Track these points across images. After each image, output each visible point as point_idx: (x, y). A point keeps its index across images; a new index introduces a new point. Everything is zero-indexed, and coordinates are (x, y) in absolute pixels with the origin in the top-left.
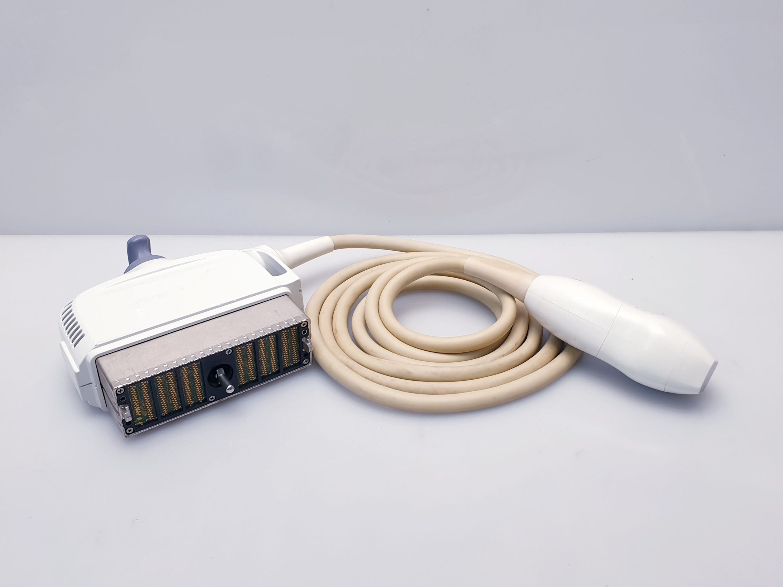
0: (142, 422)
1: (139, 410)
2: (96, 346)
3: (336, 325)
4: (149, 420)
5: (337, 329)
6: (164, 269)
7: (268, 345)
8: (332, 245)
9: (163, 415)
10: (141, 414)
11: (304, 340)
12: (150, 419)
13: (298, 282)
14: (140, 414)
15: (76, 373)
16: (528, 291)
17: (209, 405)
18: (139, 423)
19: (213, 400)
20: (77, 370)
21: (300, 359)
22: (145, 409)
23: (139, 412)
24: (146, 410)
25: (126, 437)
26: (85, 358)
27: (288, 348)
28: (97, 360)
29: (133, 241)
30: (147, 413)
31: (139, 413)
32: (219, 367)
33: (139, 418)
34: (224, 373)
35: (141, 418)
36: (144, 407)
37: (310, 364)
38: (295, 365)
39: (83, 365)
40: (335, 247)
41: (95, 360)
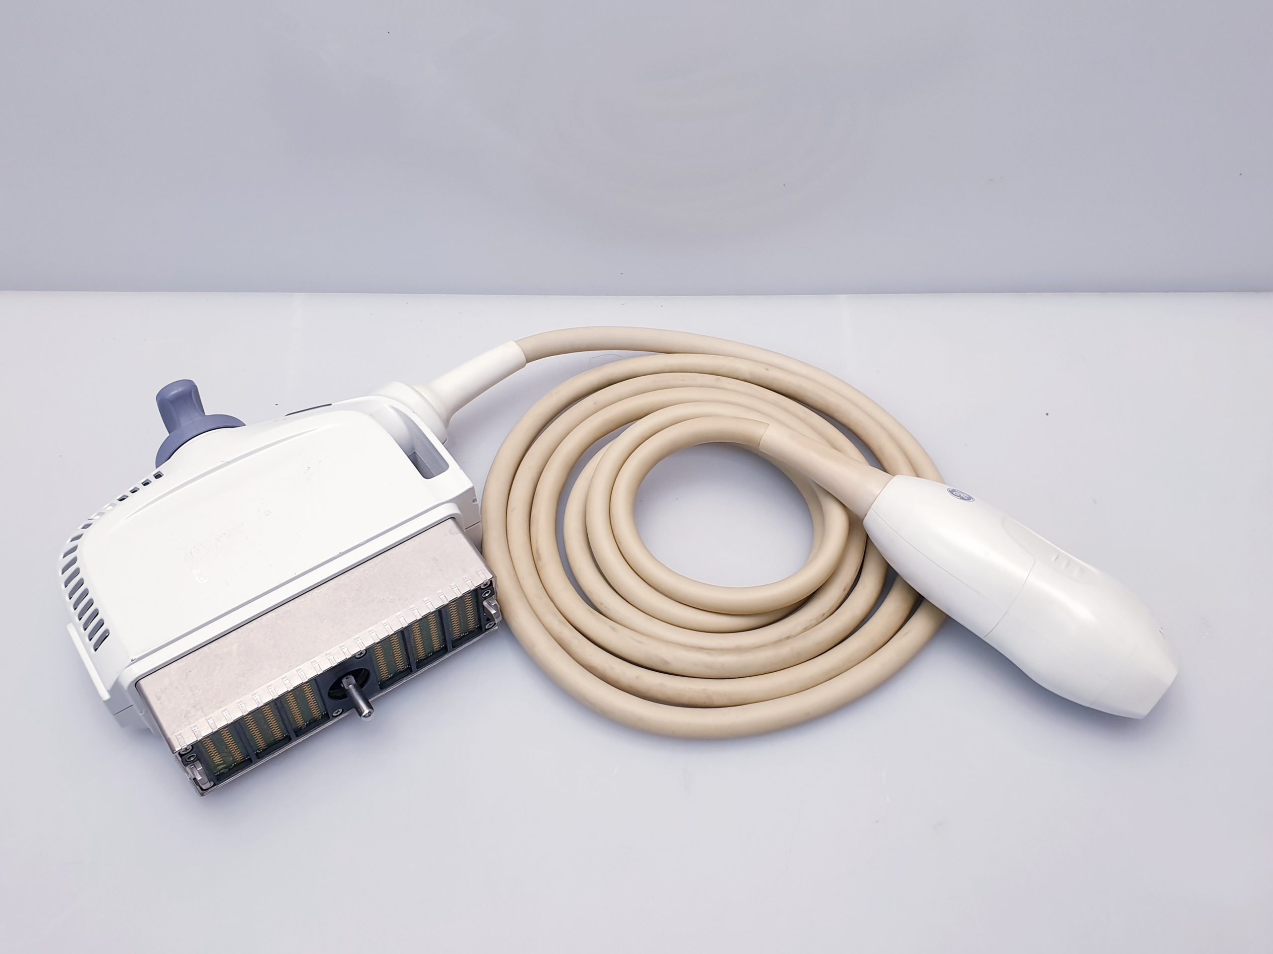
0: (227, 769)
1: (219, 758)
2: (132, 660)
3: (537, 542)
4: (237, 763)
5: (540, 552)
6: (229, 463)
7: (425, 626)
8: (523, 358)
9: (258, 751)
10: (224, 761)
11: (487, 603)
12: (239, 760)
13: (471, 490)
14: (222, 762)
15: (104, 701)
16: (871, 509)
17: (333, 721)
19: (339, 713)
20: (106, 696)
21: (480, 624)
22: (229, 755)
24: (231, 755)
25: (202, 795)
26: (117, 679)
28: (138, 683)
29: (168, 397)
30: (232, 757)
31: (220, 761)
32: (346, 675)
33: (221, 766)
34: (354, 681)
35: (225, 766)
36: (227, 752)
37: (497, 628)
38: (472, 633)
39: (115, 689)
40: (527, 360)
41: (134, 684)
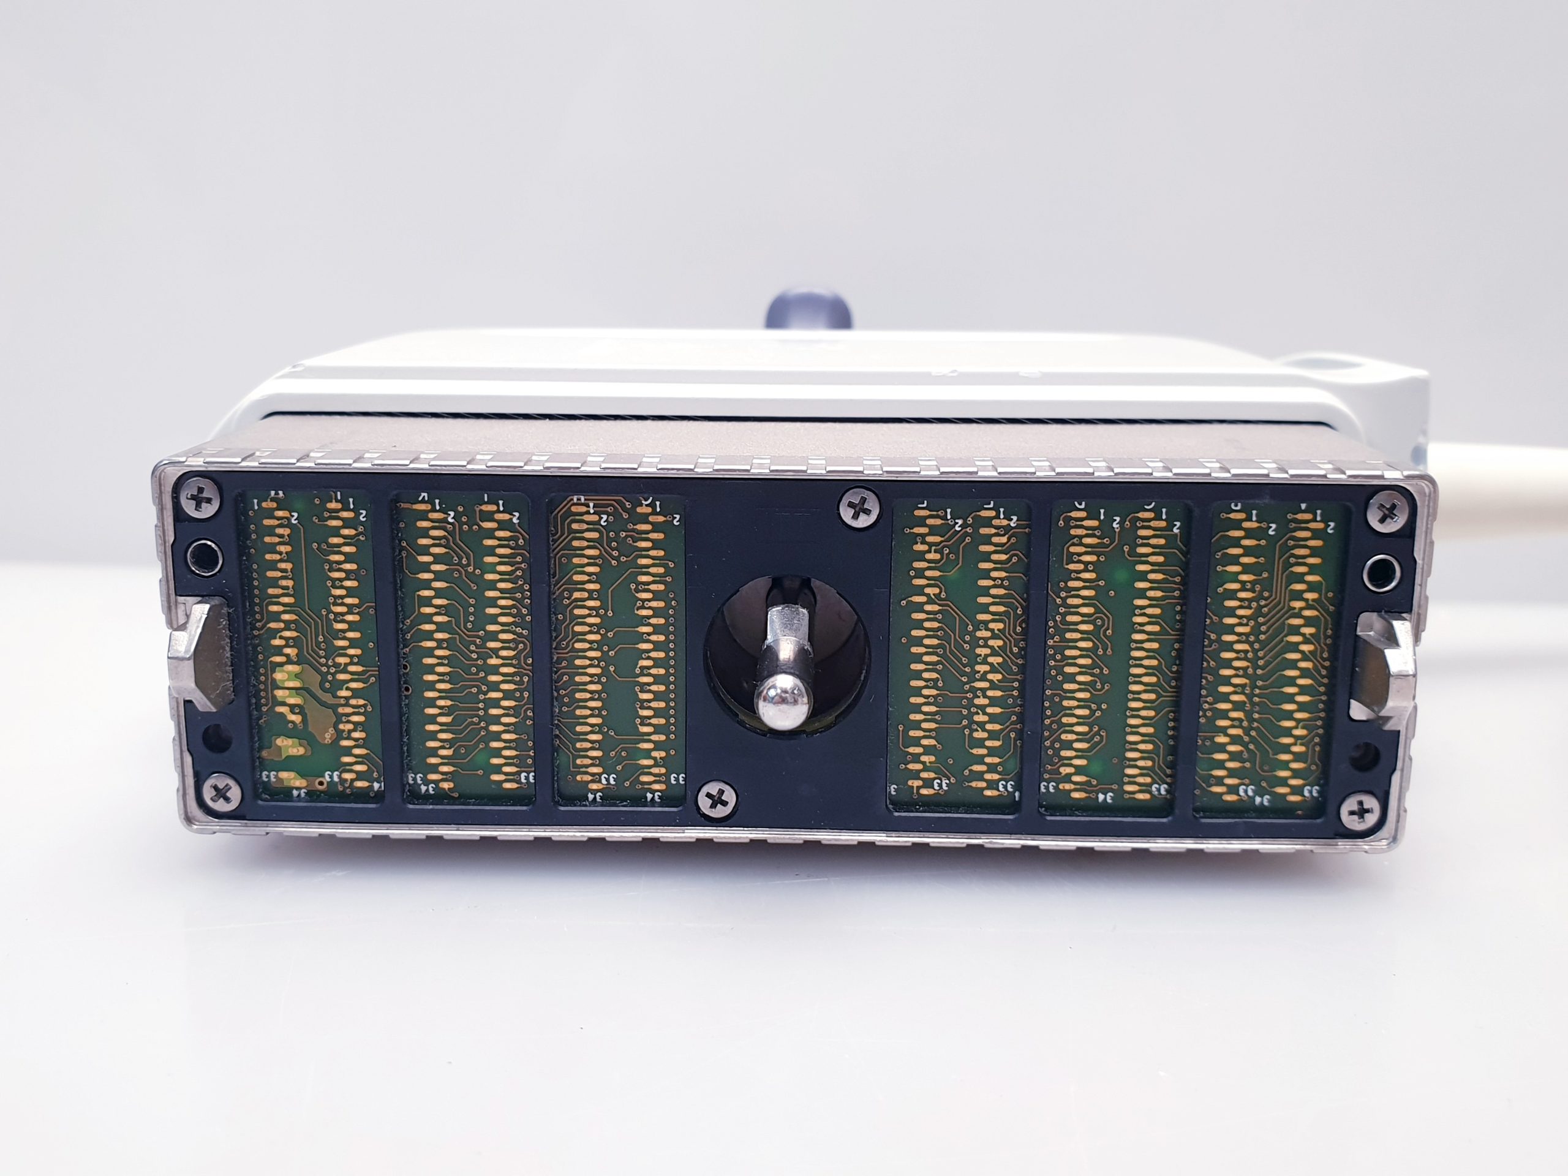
0: (302, 776)
1: (291, 684)
4: (343, 781)
7: (1121, 575)
9: (423, 788)
10: (304, 722)
11: (1369, 626)
12: (348, 776)
14: (296, 718)
17: (692, 834)
18: (284, 775)
19: (721, 812)
21: (1324, 779)
22: (327, 698)
23: (292, 701)
25: (198, 824)
27: (1254, 662)
30: (335, 727)
31: (292, 708)
33: (290, 741)
35: (302, 751)
36: (324, 680)
38: (1281, 809)
